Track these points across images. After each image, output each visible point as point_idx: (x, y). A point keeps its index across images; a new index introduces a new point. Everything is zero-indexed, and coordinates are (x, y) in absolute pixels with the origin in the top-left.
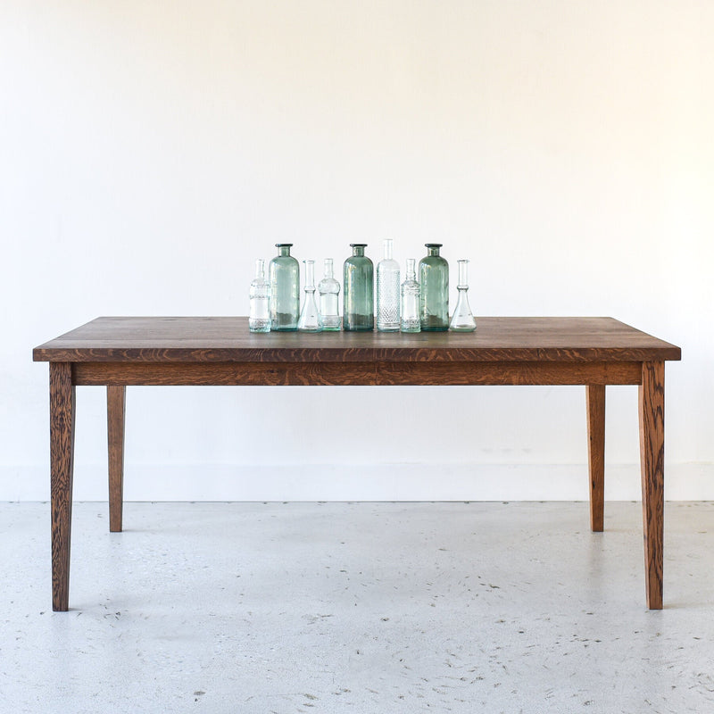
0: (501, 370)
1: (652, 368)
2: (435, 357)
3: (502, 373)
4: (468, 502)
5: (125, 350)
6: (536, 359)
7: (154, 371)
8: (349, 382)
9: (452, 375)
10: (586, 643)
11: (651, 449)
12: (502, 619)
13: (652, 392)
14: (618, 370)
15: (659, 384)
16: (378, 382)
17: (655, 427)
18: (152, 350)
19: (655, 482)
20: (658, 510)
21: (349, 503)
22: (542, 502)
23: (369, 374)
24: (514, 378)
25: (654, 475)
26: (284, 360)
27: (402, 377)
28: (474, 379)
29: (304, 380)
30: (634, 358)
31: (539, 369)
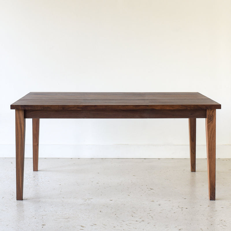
4: (145, 159)
10: (182, 209)
12: (153, 200)
22: (172, 159)
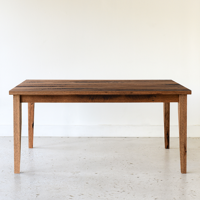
4: (126, 137)
10: (158, 181)
12: (133, 173)
21: (88, 137)
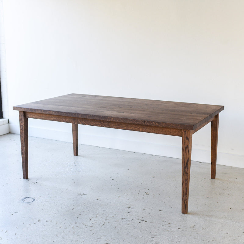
0: (136, 126)
1: (186, 131)
2: (113, 120)
3: (137, 127)
5: (33, 109)
6: (144, 124)
7: (43, 115)
8: (92, 125)
9: (122, 126)
11: (184, 160)
13: (185, 140)
14: (174, 131)
15: (188, 137)
16: (101, 126)
17: (186, 152)
18: (39, 110)
19: (185, 171)
20: (186, 181)
23: (98, 123)
24: (140, 129)
25: (185, 169)
26: (72, 116)
27: (107, 125)
28: (128, 128)
29: (80, 123)
30: (176, 127)
31: (149, 127)
